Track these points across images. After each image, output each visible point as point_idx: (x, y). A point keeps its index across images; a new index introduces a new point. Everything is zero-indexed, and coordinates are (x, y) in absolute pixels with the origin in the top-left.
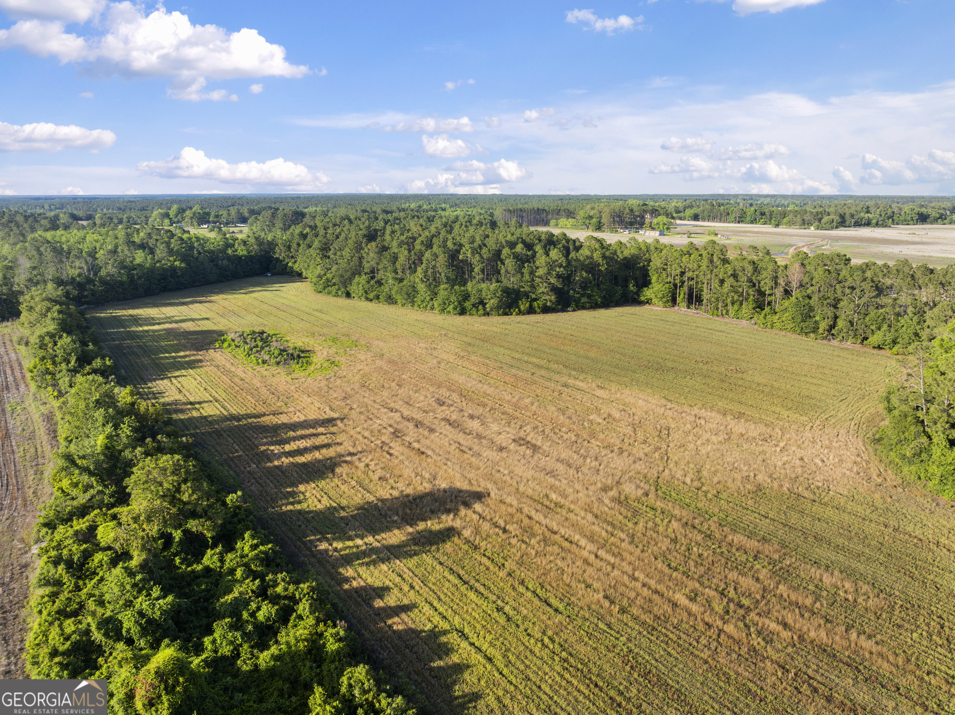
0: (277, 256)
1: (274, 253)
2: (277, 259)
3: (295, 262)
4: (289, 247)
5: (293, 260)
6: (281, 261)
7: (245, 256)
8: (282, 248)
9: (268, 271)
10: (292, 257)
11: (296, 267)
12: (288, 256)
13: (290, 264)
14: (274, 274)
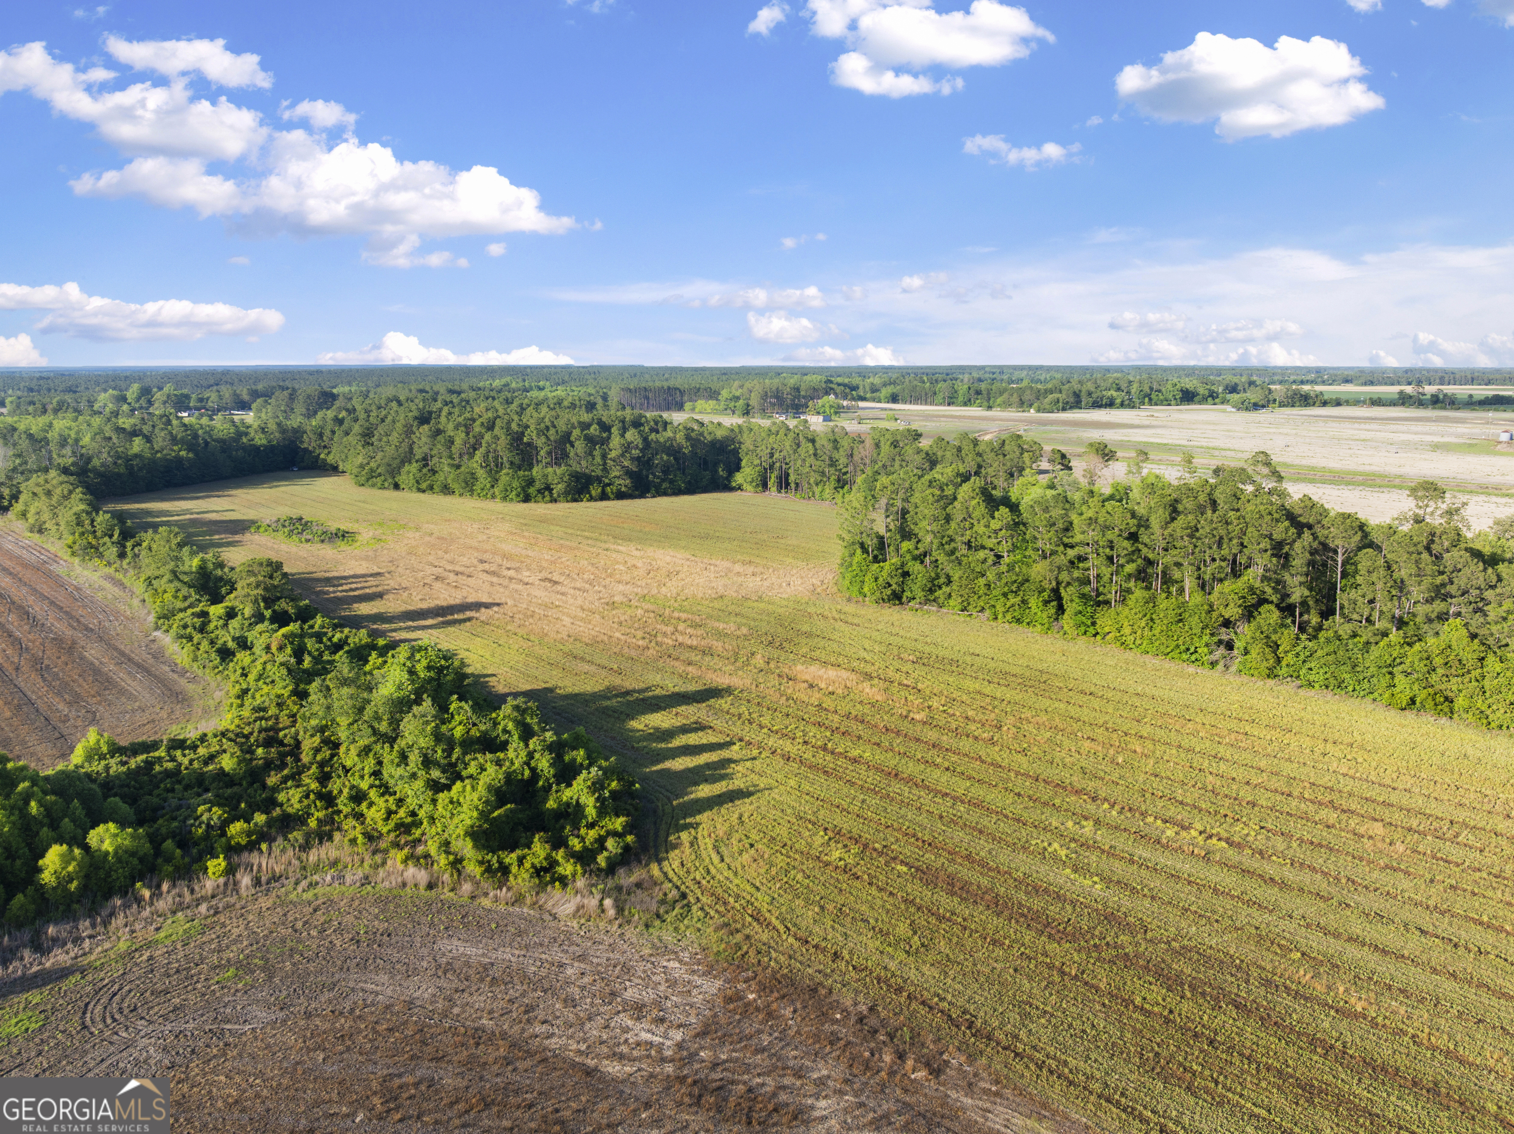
0: (305, 445)
1: (302, 442)
2: (306, 450)
3: (329, 453)
4: (321, 435)
5: (326, 451)
6: (311, 452)
7: (264, 446)
8: (311, 436)
9: (294, 465)
10: (325, 447)
11: (330, 459)
12: (319, 446)
13: (322, 456)
14: (300, 469)
